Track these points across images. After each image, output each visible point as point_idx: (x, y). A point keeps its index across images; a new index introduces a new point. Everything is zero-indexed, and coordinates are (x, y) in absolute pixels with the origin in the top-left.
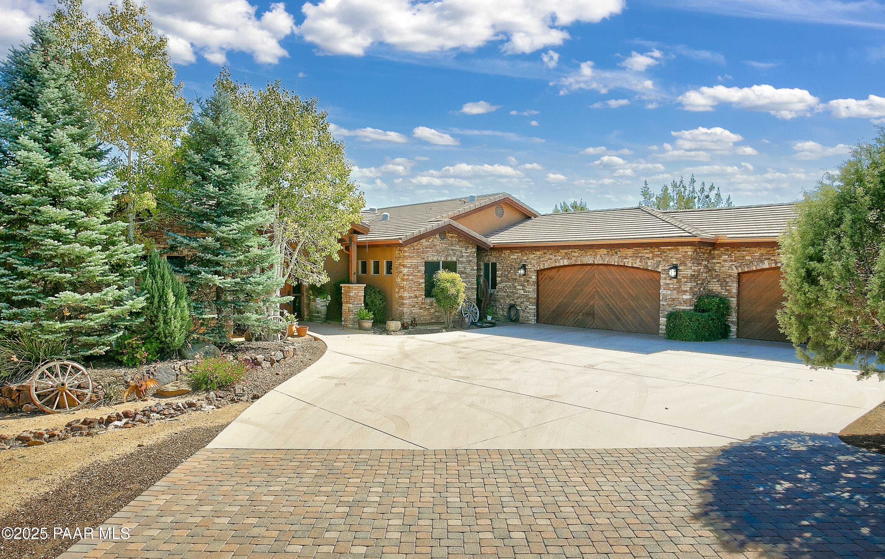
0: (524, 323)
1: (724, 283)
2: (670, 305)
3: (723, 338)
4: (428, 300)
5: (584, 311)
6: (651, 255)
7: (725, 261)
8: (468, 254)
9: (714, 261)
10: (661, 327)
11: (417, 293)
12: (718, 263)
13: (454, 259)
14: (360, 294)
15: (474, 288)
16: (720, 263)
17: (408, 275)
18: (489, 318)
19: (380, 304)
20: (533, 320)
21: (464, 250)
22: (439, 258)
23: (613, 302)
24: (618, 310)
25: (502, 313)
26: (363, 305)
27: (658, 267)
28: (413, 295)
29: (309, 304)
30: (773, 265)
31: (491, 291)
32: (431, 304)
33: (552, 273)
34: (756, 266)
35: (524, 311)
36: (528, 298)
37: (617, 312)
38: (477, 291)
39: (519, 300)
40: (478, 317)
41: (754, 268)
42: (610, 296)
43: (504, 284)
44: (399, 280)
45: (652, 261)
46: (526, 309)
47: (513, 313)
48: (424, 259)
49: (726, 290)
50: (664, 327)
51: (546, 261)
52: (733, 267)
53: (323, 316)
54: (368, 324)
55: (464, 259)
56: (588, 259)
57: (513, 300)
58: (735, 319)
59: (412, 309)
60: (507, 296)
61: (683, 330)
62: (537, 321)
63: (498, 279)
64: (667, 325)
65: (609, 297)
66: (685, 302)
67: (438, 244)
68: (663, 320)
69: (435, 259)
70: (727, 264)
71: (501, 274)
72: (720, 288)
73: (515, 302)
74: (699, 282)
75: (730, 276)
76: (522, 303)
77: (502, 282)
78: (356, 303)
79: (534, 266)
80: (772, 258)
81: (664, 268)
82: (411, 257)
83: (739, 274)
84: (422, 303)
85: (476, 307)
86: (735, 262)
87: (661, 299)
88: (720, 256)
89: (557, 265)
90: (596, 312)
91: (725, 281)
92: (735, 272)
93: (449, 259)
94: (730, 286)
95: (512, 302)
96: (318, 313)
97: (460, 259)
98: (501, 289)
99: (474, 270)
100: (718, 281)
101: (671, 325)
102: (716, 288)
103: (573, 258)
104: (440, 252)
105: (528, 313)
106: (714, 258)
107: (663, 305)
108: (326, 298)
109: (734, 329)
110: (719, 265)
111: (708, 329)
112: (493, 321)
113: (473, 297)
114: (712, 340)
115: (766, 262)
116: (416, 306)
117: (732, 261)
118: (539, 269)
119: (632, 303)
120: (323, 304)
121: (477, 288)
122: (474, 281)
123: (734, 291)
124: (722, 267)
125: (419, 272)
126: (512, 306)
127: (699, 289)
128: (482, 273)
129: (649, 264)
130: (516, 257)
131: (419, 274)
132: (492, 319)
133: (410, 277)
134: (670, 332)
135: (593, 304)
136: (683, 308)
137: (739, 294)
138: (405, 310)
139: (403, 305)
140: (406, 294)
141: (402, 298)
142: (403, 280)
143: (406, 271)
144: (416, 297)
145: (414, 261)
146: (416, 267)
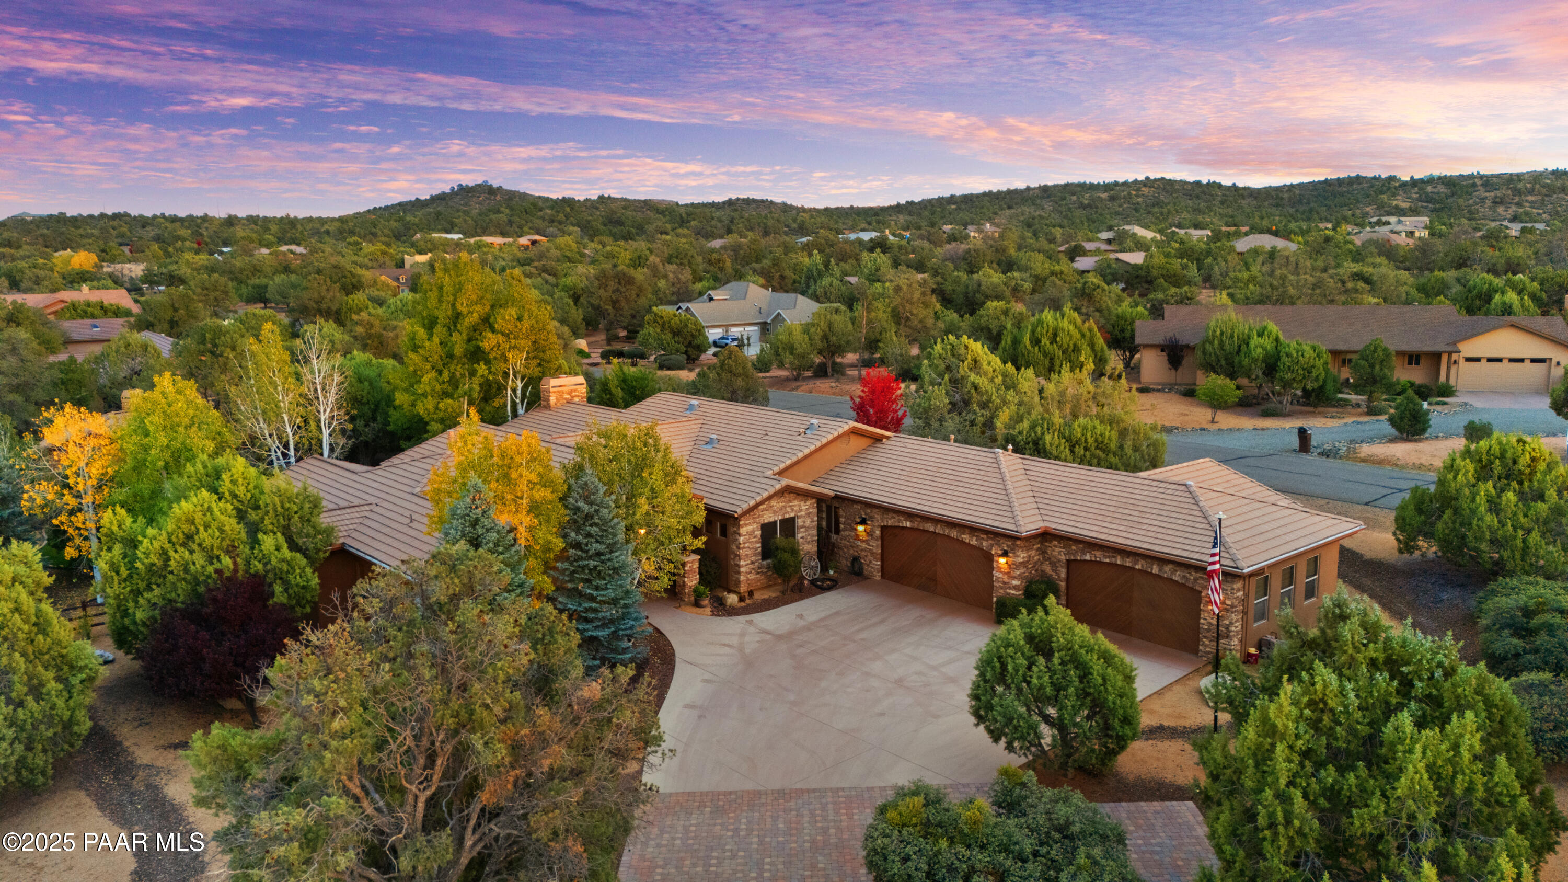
1: (1054, 565)
4: (765, 563)
5: (928, 574)
7: (1055, 546)
8: (807, 508)
11: (753, 559)
13: (792, 515)
14: (694, 567)
16: (1051, 547)
17: (744, 543)
18: (831, 572)
20: (877, 576)
21: (803, 505)
22: (776, 519)
23: (953, 571)
24: (958, 580)
25: (845, 563)
26: (698, 577)
27: (991, 549)
28: (749, 561)
30: (1094, 559)
31: (834, 537)
32: (767, 567)
33: (896, 532)
34: (1082, 558)
35: (868, 566)
36: (872, 554)
37: (957, 583)
39: (863, 554)
40: (819, 571)
41: (1080, 559)
42: (951, 564)
43: (847, 533)
44: (736, 550)
45: (986, 542)
46: (870, 564)
47: (856, 567)
48: (760, 523)
49: (1056, 573)
51: (889, 521)
52: (1061, 554)
54: (705, 602)
55: (803, 513)
56: (929, 527)
57: (857, 552)
59: (749, 576)
60: (851, 547)
62: (882, 576)
63: (842, 526)
65: (949, 565)
67: (775, 506)
69: (772, 520)
70: (1057, 550)
71: (845, 522)
72: (1051, 569)
73: (859, 555)
74: (1030, 566)
75: (1061, 563)
76: (866, 556)
77: (845, 530)
78: (691, 576)
79: (879, 521)
80: (1095, 553)
81: (996, 551)
82: (746, 525)
83: (1067, 561)
84: (759, 567)
85: (817, 561)
86: (1064, 548)
87: (994, 580)
88: (1050, 541)
89: (901, 526)
90: (938, 579)
91: (1056, 566)
92: (1063, 558)
93: (787, 516)
94: (1060, 571)
95: (856, 555)
97: (800, 515)
98: (845, 538)
100: (1048, 562)
102: (1047, 568)
103: (916, 523)
104: (777, 513)
105: (873, 568)
106: (1046, 542)
107: (997, 586)
110: (1050, 549)
112: (836, 576)
113: (813, 550)
115: (1087, 555)
116: (753, 572)
117: (1059, 546)
118: (883, 525)
121: (818, 540)
123: (1063, 575)
124: (1054, 551)
125: (755, 537)
126: (856, 559)
127: (1030, 572)
128: (824, 515)
129: (984, 544)
130: (859, 508)
131: (755, 539)
132: (834, 573)
133: (746, 545)
135: (936, 572)
137: (1068, 579)
138: (742, 578)
139: (739, 573)
140: (742, 563)
141: (739, 566)
142: (739, 548)
143: (741, 539)
144: (753, 563)
145: (750, 528)
146: (751, 533)
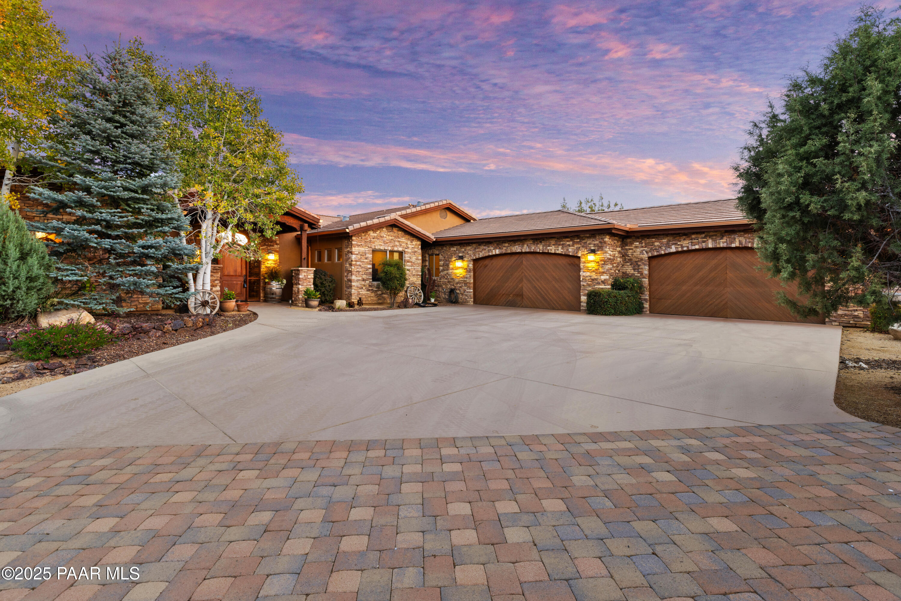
0: (464, 303)
1: (636, 265)
2: (589, 285)
3: (638, 313)
4: (375, 283)
5: (514, 293)
6: (571, 243)
7: (636, 247)
8: (413, 246)
9: (627, 247)
10: (582, 304)
11: (365, 277)
12: (630, 249)
13: (400, 249)
14: (309, 277)
15: (419, 275)
16: (632, 249)
17: (356, 261)
18: (433, 300)
19: (329, 286)
20: (471, 301)
21: (409, 242)
22: (386, 248)
23: (539, 284)
24: (543, 291)
25: (443, 296)
26: (312, 286)
27: (577, 253)
28: (360, 278)
29: (265, 287)
30: (680, 249)
31: (434, 278)
32: (378, 287)
33: (487, 262)
34: (664, 251)
35: (462, 294)
36: (466, 284)
37: (543, 293)
38: (422, 278)
39: (459, 285)
40: (422, 299)
41: (663, 252)
42: (536, 278)
44: (348, 265)
45: (573, 248)
46: (464, 292)
47: (453, 296)
48: (371, 248)
49: (638, 272)
50: (585, 304)
51: (481, 252)
52: (644, 252)
53: (277, 298)
54: (315, 303)
55: (409, 251)
56: (517, 248)
57: (453, 285)
58: (647, 297)
59: (360, 290)
60: (449, 282)
61: (603, 306)
62: (475, 302)
63: (441, 268)
64: (588, 301)
65: (535, 280)
66: (604, 282)
67: (385, 236)
68: (584, 298)
69: (382, 248)
70: (638, 250)
71: (443, 264)
72: (632, 271)
73: (455, 287)
74: (615, 265)
75: (642, 259)
76: (461, 287)
78: (305, 284)
79: (471, 256)
80: (679, 243)
81: (583, 253)
82: (359, 246)
83: (650, 258)
84: (369, 285)
85: (421, 291)
86: (646, 247)
87: (581, 279)
88: (632, 244)
89: (490, 254)
90: (524, 293)
91: (637, 264)
92: (645, 256)
93: (395, 249)
94: (642, 269)
95: (453, 287)
96: (273, 294)
97: (406, 250)
99: (418, 260)
100: (631, 265)
101: (592, 301)
102: (629, 270)
103: (504, 248)
104: (387, 243)
105: (466, 295)
106: (627, 245)
107: (583, 285)
108: (282, 281)
109: (647, 305)
110: (631, 251)
111: (625, 305)
112: (436, 303)
113: (418, 282)
114: (628, 315)
115: (673, 247)
116: (364, 288)
117: (642, 247)
118: (474, 258)
119: (556, 286)
120: (278, 286)
121: (422, 275)
122: (419, 268)
123: (646, 272)
124: (635, 252)
125: (366, 259)
126: (452, 291)
127: (615, 271)
129: (570, 250)
130: (455, 249)
131: (366, 260)
132: (435, 301)
133: (358, 263)
134: (591, 307)
135: (522, 288)
136: (601, 287)
137: (650, 276)
138: (353, 291)
139: (350, 287)
140: (354, 277)
141: (350, 281)
142: (351, 265)
143: (353, 257)
144: (364, 280)
145: (362, 249)
146: (363, 254)
